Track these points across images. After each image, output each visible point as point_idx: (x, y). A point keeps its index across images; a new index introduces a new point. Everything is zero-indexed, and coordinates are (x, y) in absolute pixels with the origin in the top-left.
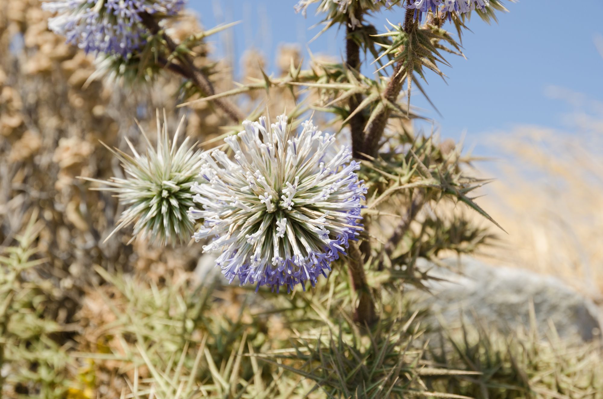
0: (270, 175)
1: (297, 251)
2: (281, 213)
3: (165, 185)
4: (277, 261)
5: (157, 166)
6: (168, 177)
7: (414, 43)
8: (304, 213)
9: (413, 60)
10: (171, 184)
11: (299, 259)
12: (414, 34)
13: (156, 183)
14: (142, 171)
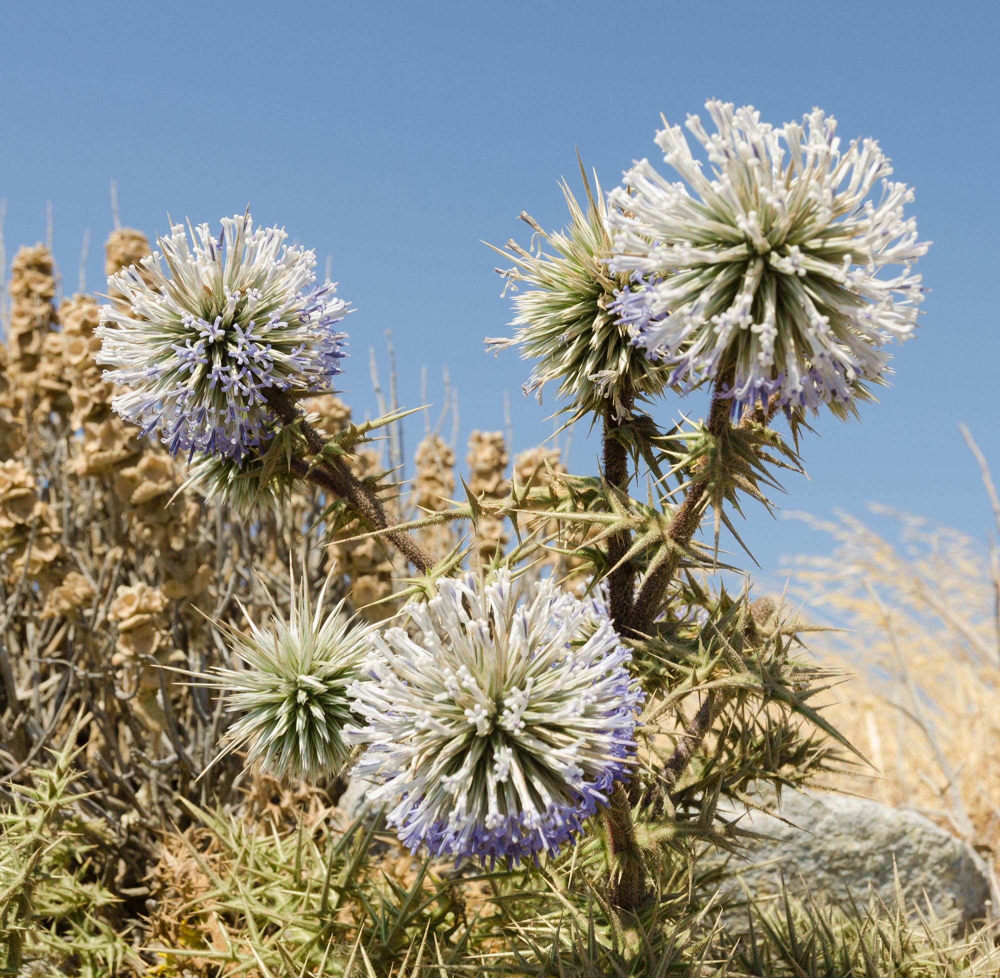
0: (481, 670)
1: (527, 804)
2: (500, 737)
3: (301, 682)
4: (495, 821)
5: (290, 650)
6: (307, 668)
7: (725, 451)
8: (540, 738)
9: (724, 480)
10: (312, 681)
11: (531, 816)
12: (724, 437)
13: (287, 678)
14: (263, 657)
